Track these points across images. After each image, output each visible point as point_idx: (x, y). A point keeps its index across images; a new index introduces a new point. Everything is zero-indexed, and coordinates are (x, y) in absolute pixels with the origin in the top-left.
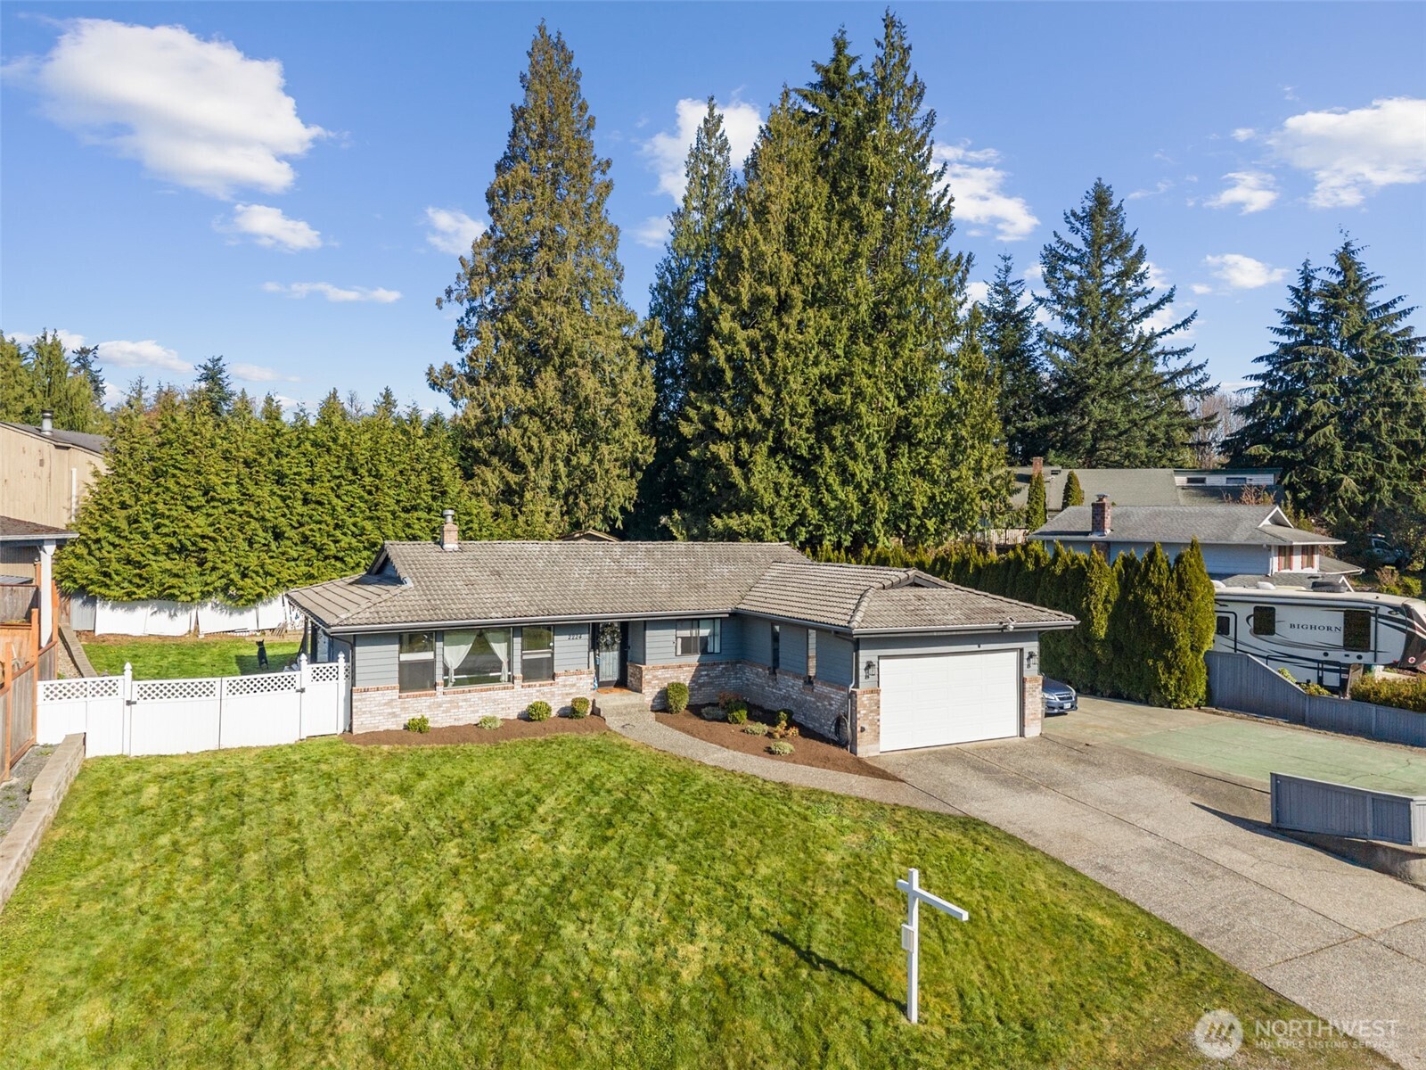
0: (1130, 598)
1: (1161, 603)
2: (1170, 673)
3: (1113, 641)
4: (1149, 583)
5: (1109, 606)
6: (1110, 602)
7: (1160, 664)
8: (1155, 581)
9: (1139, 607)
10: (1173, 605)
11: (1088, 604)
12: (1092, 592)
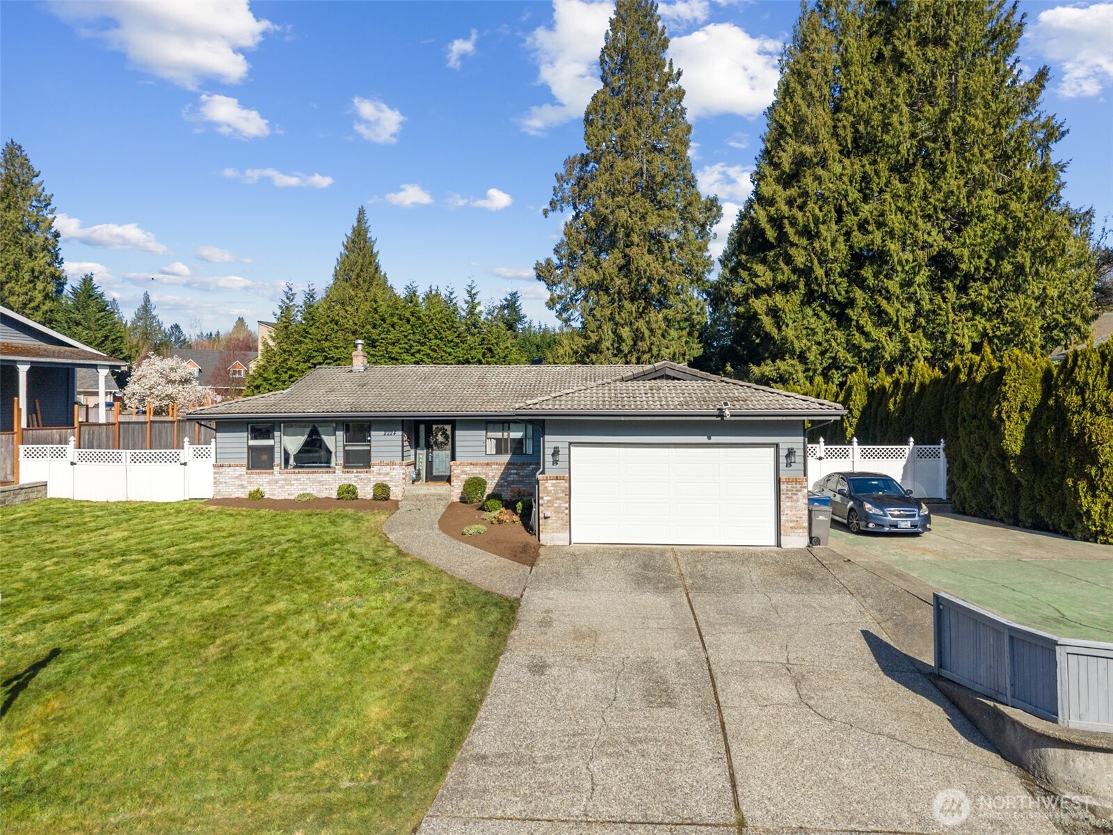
0: (1051, 402)
1: (1084, 405)
2: (1094, 496)
3: (1030, 456)
4: (1074, 382)
5: (1027, 416)
6: (1027, 409)
7: (1082, 485)
8: (1080, 379)
9: (1060, 415)
10: (1099, 407)
11: (999, 413)
12: (1005, 398)
